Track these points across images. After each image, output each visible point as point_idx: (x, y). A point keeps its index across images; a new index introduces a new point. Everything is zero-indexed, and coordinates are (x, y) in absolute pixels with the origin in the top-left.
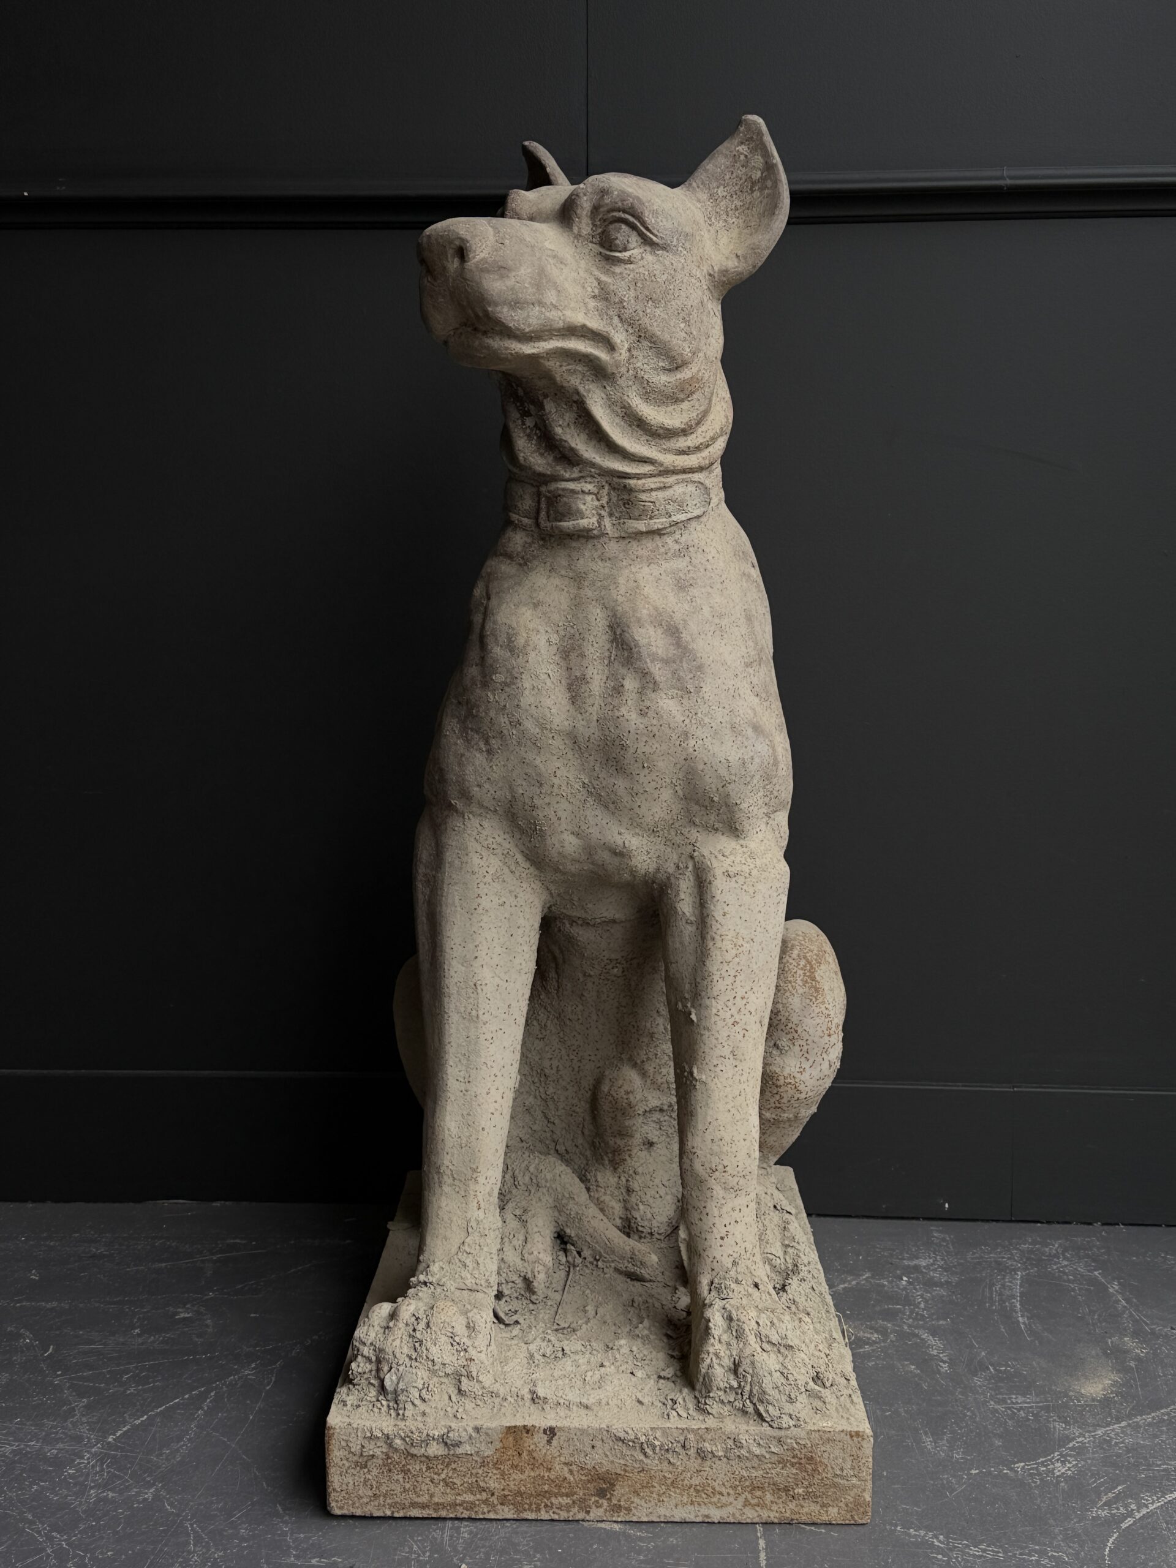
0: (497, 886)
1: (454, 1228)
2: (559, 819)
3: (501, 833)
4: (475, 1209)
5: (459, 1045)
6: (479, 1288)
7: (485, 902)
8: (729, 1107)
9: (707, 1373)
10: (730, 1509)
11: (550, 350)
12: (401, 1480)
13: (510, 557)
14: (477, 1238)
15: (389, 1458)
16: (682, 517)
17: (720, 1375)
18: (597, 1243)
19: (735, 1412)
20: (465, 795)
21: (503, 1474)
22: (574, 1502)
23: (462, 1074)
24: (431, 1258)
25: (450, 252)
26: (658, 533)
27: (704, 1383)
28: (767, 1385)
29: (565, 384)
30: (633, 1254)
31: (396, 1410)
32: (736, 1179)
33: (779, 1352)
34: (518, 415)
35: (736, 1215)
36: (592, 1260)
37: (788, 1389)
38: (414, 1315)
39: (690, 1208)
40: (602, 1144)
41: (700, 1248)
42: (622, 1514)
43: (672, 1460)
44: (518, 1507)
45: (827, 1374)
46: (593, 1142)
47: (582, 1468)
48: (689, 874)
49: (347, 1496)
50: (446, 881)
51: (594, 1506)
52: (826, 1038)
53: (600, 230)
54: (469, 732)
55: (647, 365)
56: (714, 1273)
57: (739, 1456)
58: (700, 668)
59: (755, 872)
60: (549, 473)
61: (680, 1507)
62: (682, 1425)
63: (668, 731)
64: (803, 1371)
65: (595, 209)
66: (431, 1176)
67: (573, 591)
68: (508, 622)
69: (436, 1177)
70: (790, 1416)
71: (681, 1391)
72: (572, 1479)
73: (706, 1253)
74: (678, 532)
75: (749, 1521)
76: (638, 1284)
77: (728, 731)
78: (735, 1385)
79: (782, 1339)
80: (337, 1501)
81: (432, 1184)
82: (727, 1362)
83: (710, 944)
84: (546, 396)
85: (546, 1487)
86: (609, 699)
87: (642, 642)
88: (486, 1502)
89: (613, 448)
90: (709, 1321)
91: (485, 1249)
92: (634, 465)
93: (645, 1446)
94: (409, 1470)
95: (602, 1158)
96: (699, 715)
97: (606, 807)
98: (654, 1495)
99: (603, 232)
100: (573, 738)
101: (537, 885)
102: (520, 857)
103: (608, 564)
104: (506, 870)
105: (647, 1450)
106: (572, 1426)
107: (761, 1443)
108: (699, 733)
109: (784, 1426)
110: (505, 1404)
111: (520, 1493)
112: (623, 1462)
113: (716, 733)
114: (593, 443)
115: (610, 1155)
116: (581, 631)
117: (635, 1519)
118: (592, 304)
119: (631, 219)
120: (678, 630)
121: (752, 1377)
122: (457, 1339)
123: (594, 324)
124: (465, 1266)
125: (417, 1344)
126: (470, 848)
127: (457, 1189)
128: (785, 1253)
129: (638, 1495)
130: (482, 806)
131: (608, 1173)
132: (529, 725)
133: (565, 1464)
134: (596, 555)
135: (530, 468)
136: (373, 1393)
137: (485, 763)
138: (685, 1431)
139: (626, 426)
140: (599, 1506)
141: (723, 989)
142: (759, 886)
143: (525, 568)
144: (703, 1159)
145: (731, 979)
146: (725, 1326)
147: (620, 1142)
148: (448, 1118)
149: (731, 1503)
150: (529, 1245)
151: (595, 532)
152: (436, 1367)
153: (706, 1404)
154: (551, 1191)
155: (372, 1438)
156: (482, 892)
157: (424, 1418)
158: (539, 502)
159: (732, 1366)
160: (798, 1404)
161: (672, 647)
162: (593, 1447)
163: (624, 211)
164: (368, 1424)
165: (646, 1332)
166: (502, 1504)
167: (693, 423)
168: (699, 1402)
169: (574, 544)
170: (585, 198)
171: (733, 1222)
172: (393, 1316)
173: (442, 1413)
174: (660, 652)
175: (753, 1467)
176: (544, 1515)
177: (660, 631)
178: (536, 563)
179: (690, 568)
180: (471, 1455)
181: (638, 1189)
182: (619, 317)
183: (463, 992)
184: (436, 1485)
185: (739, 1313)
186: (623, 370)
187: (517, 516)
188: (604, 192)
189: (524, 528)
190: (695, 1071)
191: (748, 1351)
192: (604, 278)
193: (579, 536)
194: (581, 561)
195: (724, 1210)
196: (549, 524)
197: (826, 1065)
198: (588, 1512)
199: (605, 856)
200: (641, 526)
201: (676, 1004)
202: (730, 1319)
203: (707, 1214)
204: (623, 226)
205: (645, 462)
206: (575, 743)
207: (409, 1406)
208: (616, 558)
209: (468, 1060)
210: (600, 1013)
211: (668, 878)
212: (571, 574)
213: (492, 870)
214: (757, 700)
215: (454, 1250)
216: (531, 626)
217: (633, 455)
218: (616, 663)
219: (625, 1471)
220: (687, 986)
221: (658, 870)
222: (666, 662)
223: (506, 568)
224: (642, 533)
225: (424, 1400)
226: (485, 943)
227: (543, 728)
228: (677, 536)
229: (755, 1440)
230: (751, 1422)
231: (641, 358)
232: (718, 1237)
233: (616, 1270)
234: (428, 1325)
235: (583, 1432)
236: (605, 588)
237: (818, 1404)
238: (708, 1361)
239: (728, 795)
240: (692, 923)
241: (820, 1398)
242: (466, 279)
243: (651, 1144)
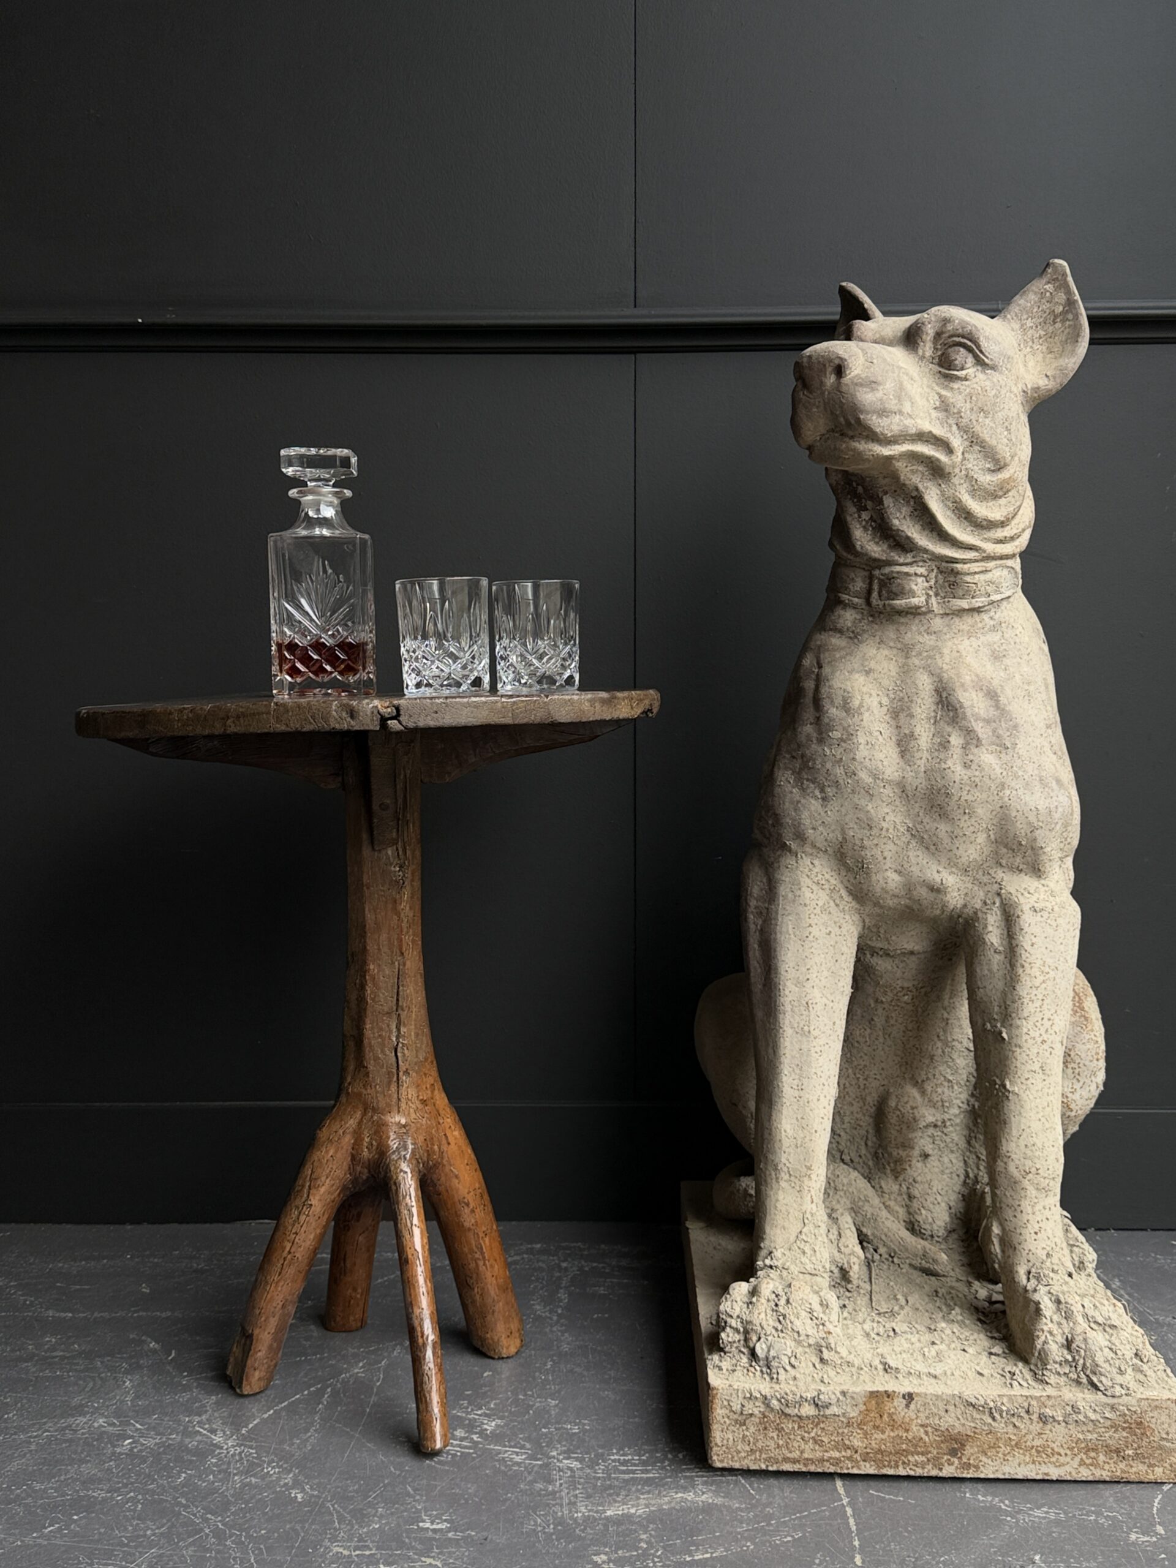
0: (825, 917)
1: (791, 1219)
2: (885, 858)
3: (829, 870)
4: (809, 1203)
5: (793, 1057)
6: (817, 1272)
7: (815, 931)
8: (1040, 1116)
9: (1043, 1348)
10: (1068, 1468)
11: (903, 452)
12: (776, 1437)
13: (840, 631)
14: (812, 1229)
15: (765, 1417)
16: (998, 597)
17: (1056, 1351)
18: (891, 1241)
19: (1071, 1382)
20: (800, 837)
21: (866, 1434)
22: (928, 1460)
23: (796, 1082)
24: (772, 1245)
25: (829, 369)
26: (978, 610)
27: (1040, 1357)
28: (1100, 1360)
29: (907, 482)
30: (925, 1252)
31: (769, 1374)
32: (1047, 1181)
33: (1105, 1331)
34: (855, 510)
35: (1047, 1213)
36: (887, 1256)
37: (1117, 1362)
38: (774, 1292)
39: (1004, 1206)
40: (886, 1155)
41: (1015, 1242)
42: (971, 1471)
43: (1017, 1424)
44: (879, 1463)
45: (1145, 1352)
46: (876, 1153)
47: (936, 1430)
48: (996, 908)
49: (727, 1451)
50: (781, 912)
51: (946, 1464)
52: (1095, 1061)
53: (939, 353)
54: (805, 782)
55: (976, 466)
56: (1030, 1264)
57: (1076, 1421)
58: (1015, 727)
59: (1056, 908)
60: (884, 558)
61: (1022, 1466)
62: (1025, 1392)
63: (988, 782)
64: (1128, 1347)
65: (938, 335)
66: (768, 1173)
67: (901, 660)
68: (843, 686)
69: (773, 1173)
70: (1121, 1386)
71: (1016, 1365)
72: (927, 1439)
73: (1022, 1246)
74: (993, 610)
75: (1084, 1479)
76: (933, 1278)
77: (1037, 783)
78: (1070, 1358)
79: (1106, 1319)
80: (718, 1455)
81: (769, 1180)
82: (1061, 1339)
83: (1020, 971)
84: (886, 493)
85: (904, 1446)
86: (936, 754)
87: (967, 704)
88: (850, 1458)
89: (943, 536)
90: (1039, 1303)
91: (820, 1239)
92: (960, 551)
93: (994, 1411)
94: (782, 1428)
95: (884, 1168)
96: (1015, 768)
97: (927, 848)
98: (1000, 1455)
99: (943, 354)
100: (902, 787)
101: (856, 917)
102: (843, 892)
103: (933, 637)
104: (832, 904)
105: (995, 1414)
106: (928, 1392)
107: (1097, 1409)
108: (1013, 784)
109: (1118, 1394)
110: (861, 1372)
111: (880, 1451)
112: (973, 1425)
113: (1027, 784)
114: (926, 532)
115: (892, 1165)
116: (909, 694)
117: (982, 1476)
118: (934, 414)
119: (969, 343)
120: (996, 693)
121: (1085, 1351)
122: (815, 1314)
123: (938, 431)
124: (804, 1253)
125: (781, 1318)
126: (802, 883)
127: (793, 1185)
128: (1071, 1251)
129: (986, 1454)
130: (814, 846)
131: (890, 1181)
132: (863, 775)
133: (922, 1426)
134: (922, 629)
135: (866, 554)
136: (745, 1360)
137: (821, 810)
138: (1029, 1399)
139: (955, 518)
140: (950, 1464)
141: (1033, 1011)
142: (1060, 921)
143: (856, 640)
144: (1017, 1162)
145: (1039, 1003)
146: (1054, 1308)
147: (903, 1153)
148: (784, 1121)
149: (1068, 1463)
150: (843, 1240)
151: (923, 609)
152: (801, 1338)
153: (1043, 1375)
154: (848, 1194)
155: (751, 1398)
156: (813, 923)
157: (795, 1382)
158: (871, 584)
159: (1065, 1343)
160: (1127, 1376)
161: (992, 709)
162: (947, 1411)
163: (963, 337)
164: (747, 1386)
165: (960, 1318)
166: (864, 1461)
167: (1010, 516)
168: (1036, 1374)
169: (902, 620)
170: (929, 326)
171: (1044, 1220)
172: (754, 1292)
173: (810, 1378)
174: (983, 713)
175: (1089, 1431)
176: (902, 1472)
177: (981, 694)
178: (866, 636)
179: (1003, 641)
180: (838, 1416)
181: (918, 1196)
182: (957, 424)
183: (796, 1010)
184: (806, 1442)
185: (1066, 1297)
186: (957, 470)
187: (847, 597)
188: (946, 321)
189: (854, 607)
190: (1008, 1083)
191: (1079, 1330)
192: (944, 392)
193: (907, 613)
194: (909, 635)
195: (1037, 1208)
196: (881, 603)
197: (1093, 1087)
198: (941, 1469)
199: (923, 892)
200: (964, 604)
201: (984, 1025)
202: (1058, 1302)
203: (1022, 1212)
204: (962, 349)
205: (971, 549)
206: (903, 791)
207: (781, 1371)
208: (940, 631)
209: (801, 1070)
210: (887, 1036)
211: (976, 913)
212: (899, 646)
213: (820, 903)
214: (1055, 757)
215: (793, 1239)
216: (865, 689)
217: (961, 543)
218: (942, 722)
219: (975, 1433)
220: (996, 1009)
221: (965, 906)
222: (988, 721)
223: (836, 641)
224: (964, 610)
225: (793, 1367)
226: (815, 967)
227: (875, 777)
228: (992, 614)
229: (1091, 1407)
230: (1086, 1391)
231: (972, 460)
232: (1032, 1232)
233: (910, 1265)
234: (788, 1301)
235: (937, 1396)
236: (929, 657)
237: (1141, 1377)
238: (1043, 1338)
239: (1035, 840)
240: (1000, 952)
241: (1141, 1371)
242: (841, 392)
243: (926, 1156)
